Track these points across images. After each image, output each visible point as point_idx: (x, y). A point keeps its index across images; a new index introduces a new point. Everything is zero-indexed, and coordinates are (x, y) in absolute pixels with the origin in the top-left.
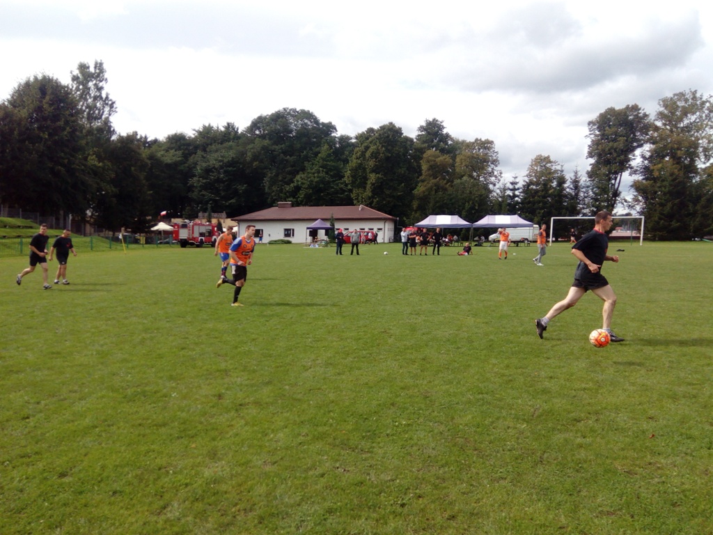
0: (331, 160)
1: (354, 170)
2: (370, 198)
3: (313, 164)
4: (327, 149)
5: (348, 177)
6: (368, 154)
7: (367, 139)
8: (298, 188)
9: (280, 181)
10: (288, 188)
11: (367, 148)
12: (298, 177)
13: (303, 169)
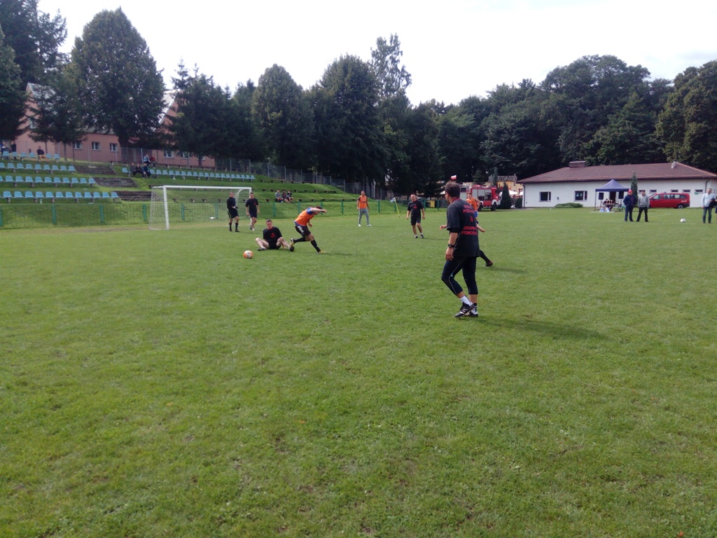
0: (641, 111)
1: (668, 121)
2: (688, 153)
3: (618, 117)
4: (636, 97)
5: (660, 129)
6: (686, 99)
7: (686, 81)
8: (598, 145)
9: (578, 138)
10: (586, 145)
11: (686, 92)
12: (599, 133)
13: (605, 123)
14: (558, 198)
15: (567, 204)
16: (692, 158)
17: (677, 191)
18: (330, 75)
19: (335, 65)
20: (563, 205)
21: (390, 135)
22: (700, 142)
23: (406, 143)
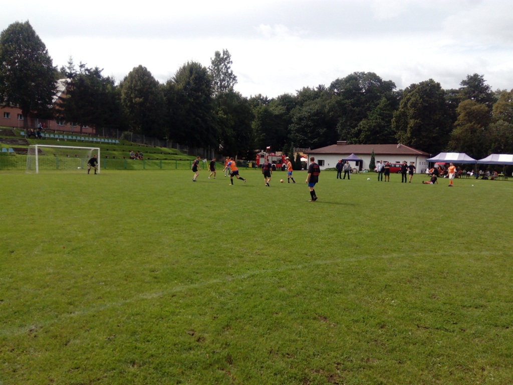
0: (388, 110)
1: (399, 118)
2: (409, 138)
3: (373, 113)
4: (385, 101)
5: (393, 122)
6: (409, 105)
7: (410, 92)
8: (360, 131)
9: (348, 126)
10: (353, 131)
11: (408, 100)
12: (361, 123)
13: (366, 117)
14: (329, 164)
15: (332, 169)
16: (411, 142)
17: (399, 162)
18: (181, 74)
19: (184, 68)
20: (330, 169)
21: (222, 117)
22: (416, 131)
23: (233, 123)
